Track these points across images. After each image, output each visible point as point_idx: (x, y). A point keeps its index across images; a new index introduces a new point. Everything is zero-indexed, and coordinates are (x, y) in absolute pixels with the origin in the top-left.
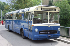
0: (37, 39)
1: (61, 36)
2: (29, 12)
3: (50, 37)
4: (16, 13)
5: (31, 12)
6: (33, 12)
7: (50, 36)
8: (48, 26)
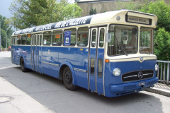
0: (118, 94)
1: (159, 82)
2: (89, 26)
3: (142, 86)
4: (43, 32)
5: (98, 27)
6: (106, 26)
7: (143, 84)
8: (139, 59)
